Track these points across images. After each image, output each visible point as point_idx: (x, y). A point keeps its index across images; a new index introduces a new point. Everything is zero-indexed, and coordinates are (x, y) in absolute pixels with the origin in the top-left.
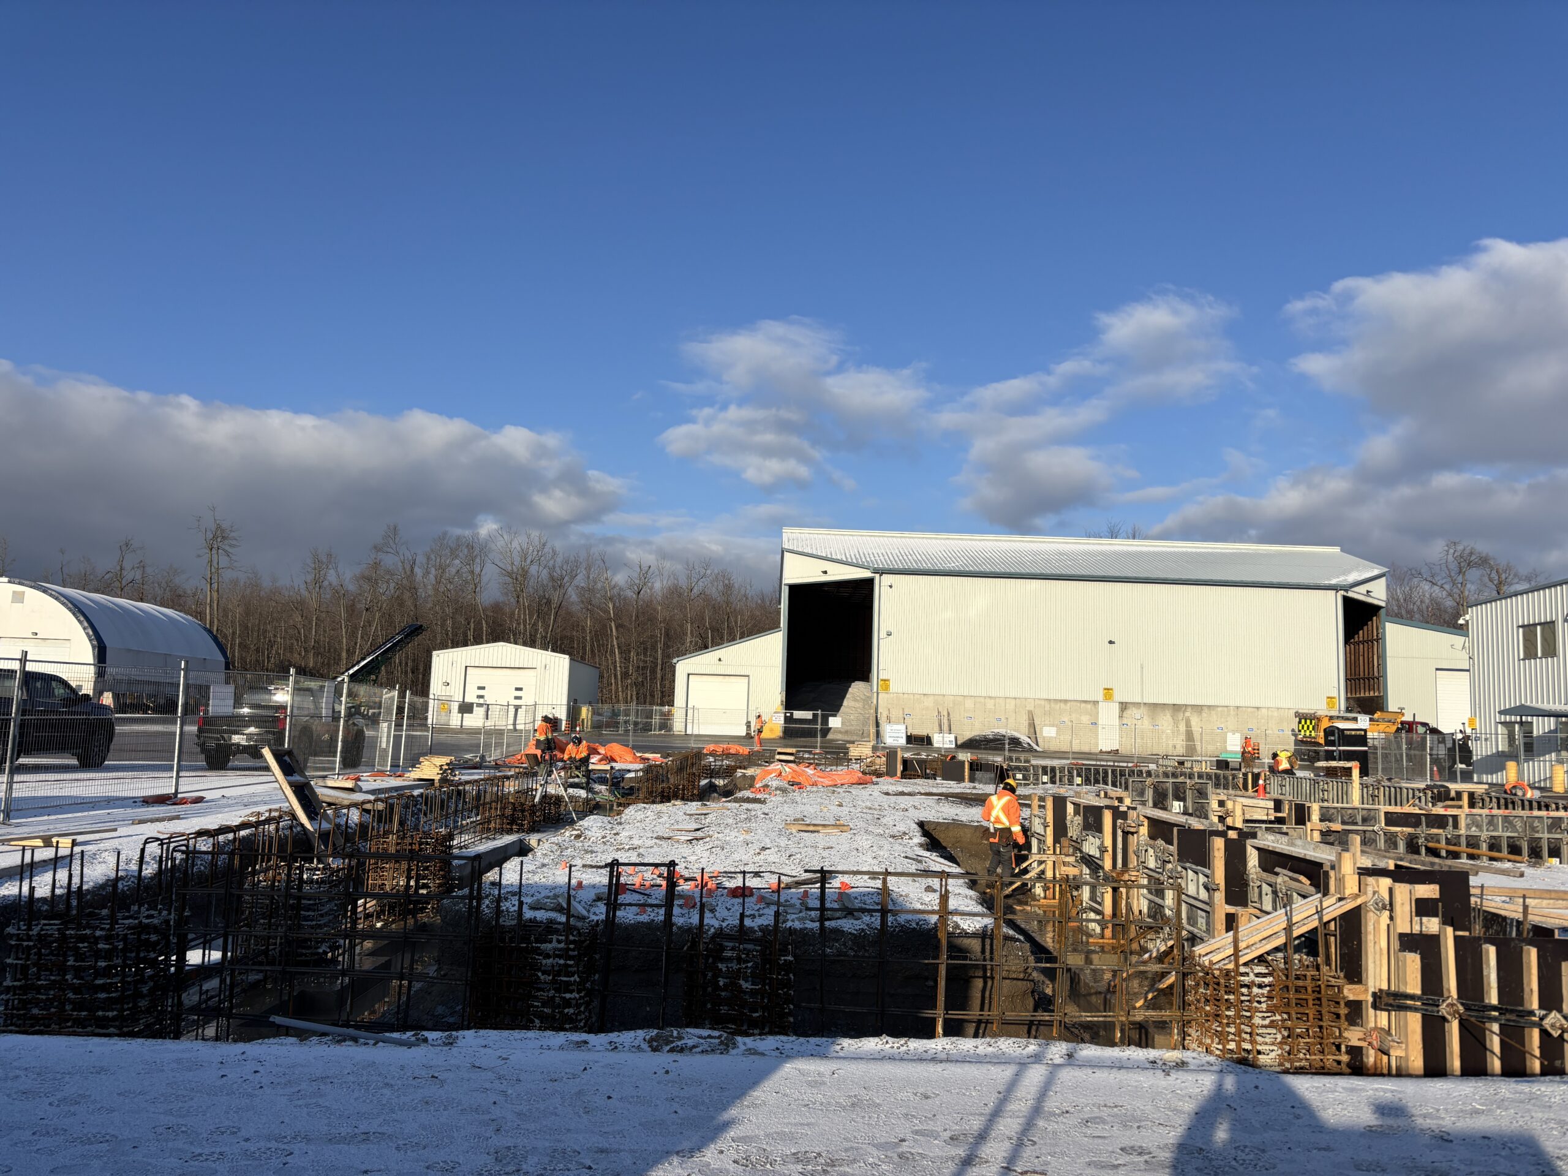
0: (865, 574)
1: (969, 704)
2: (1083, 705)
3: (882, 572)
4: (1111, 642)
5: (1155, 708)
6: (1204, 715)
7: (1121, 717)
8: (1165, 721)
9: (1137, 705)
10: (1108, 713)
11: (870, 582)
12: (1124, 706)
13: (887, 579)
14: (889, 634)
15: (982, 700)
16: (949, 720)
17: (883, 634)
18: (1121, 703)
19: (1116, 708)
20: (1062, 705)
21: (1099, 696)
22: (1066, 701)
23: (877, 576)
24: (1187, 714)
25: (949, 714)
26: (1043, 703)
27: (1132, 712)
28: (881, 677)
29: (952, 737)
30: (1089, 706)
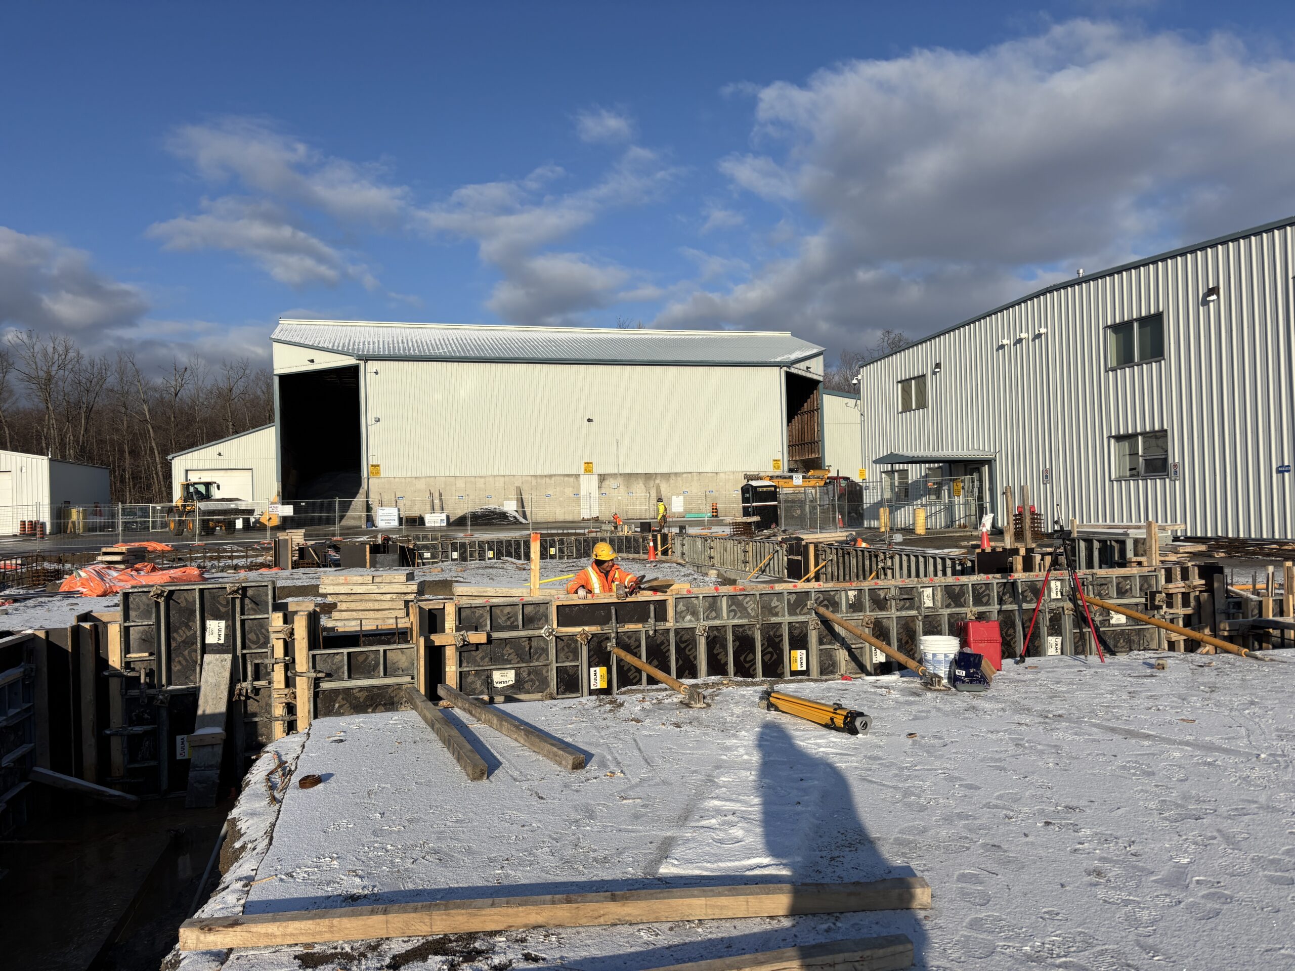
0: (348, 361)
1: (460, 484)
2: (566, 479)
3: (367, 359)
4: (589, 420)
5: (630, 477)
6: (672, 481)
7: (600, 487)
8: (639, 489)
9: (614, 476)
10: (589, 484)
11: (353, 371)
12: (602, 478)
13: (372, 366)
14: (378, 420)
15: (473, 479)
16: (441, 500)
17: (371, 421)
18: (600, 475)
19: (595, 479)
20: (547, 479)
21: (581, 471)
22: (551, 476)
23: (362, 363)
24: (657, 481)
25: (440, 495)
26: (529, 478)
27: (610, 483)
28: (371, 463)
29: (444, 516)
30: (571, 479)
